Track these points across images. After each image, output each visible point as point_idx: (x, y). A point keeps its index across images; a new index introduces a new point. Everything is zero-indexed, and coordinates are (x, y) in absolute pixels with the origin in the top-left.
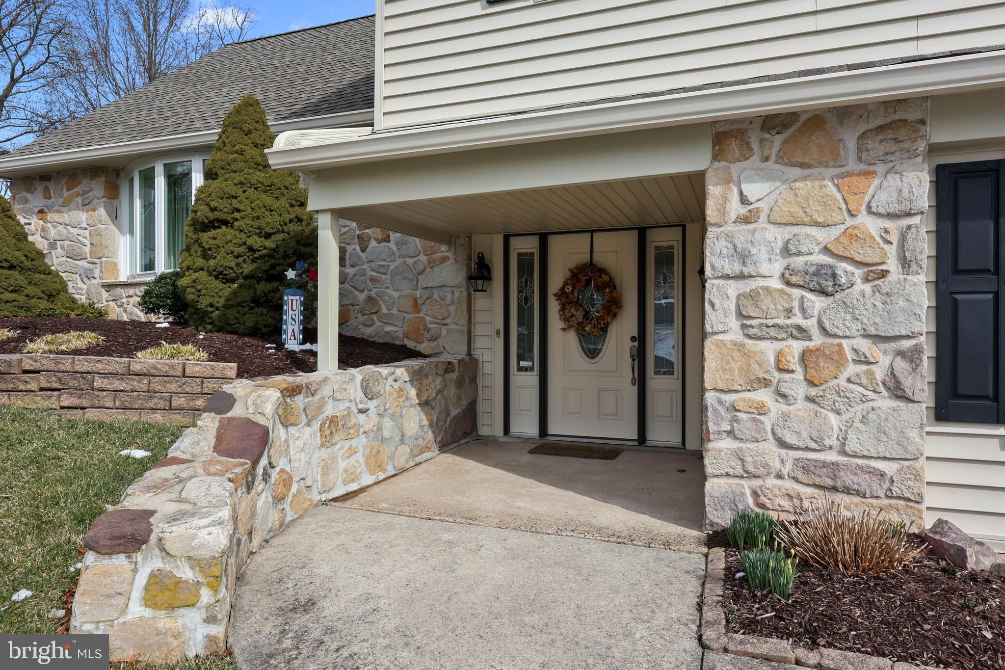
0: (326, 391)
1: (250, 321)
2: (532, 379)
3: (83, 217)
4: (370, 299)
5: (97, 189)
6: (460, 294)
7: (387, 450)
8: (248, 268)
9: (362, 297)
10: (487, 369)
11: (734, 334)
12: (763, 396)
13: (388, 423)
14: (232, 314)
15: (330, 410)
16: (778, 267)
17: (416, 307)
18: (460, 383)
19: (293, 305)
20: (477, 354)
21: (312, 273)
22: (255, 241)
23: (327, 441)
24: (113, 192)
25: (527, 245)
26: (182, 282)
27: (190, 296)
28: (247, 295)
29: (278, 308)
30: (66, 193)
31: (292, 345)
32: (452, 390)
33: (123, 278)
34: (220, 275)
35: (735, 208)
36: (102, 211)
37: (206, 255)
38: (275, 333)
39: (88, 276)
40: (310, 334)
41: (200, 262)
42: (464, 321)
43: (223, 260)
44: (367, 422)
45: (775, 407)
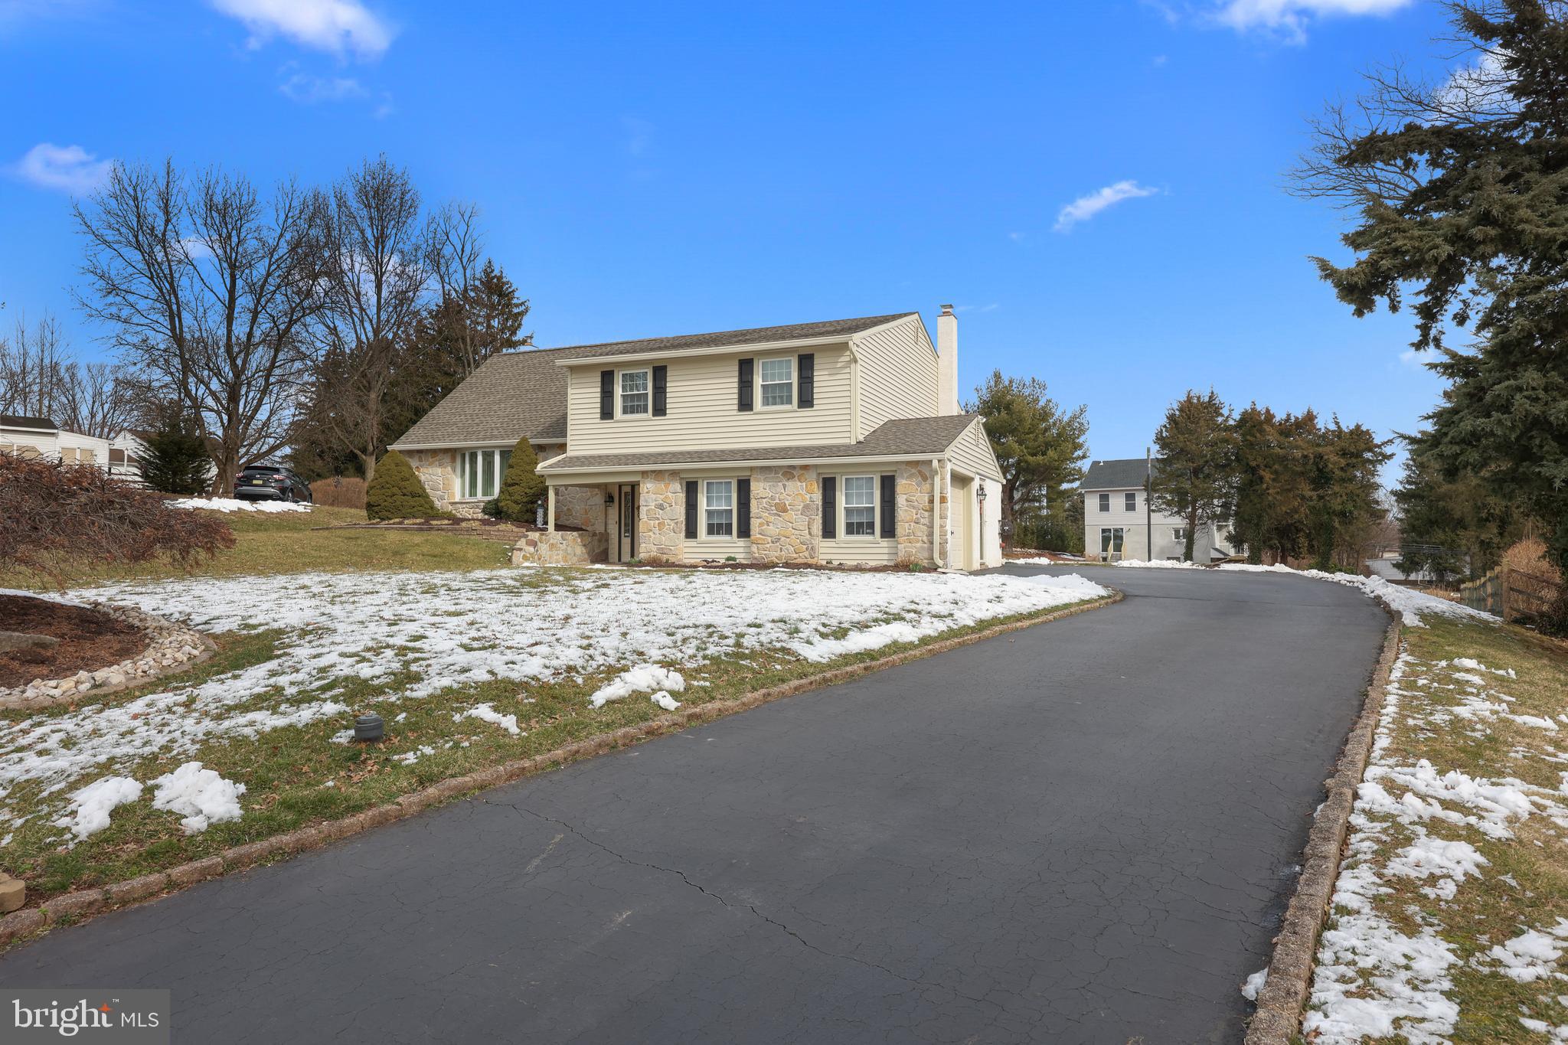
0: (551, 536)
1: (526, 517)
2: (629, 540)
3: (439, 471)
4: (568, 509)
5: (447, 459)
6: (603, 507)
7: (569, 557)
8: (525, 500)
9: (565, 509)
10: (613, 536)
11: (646, 519)
12: (651, 534)
13: (569, 548)
14: (520, 515)
15: (551, 541)
16: (654, 504)
17: (586, 513)
18: (600, 541)
19: (540, 513)
20: (609, 531)
21: (546, 500)
22: (527, 491)
23: (551, 550)
24: (453, 460)
25: (628, 489)
26: (500, 504)
27: (505, 509)
28: (525, 509)
29: (535, 513)
30: (431, 460)
31: (540, 526)
32: (596, 543)
33: (457, 500)
34: (516, 502)
35: (646, 490)
36: (449, 468)
37: (510, 495)
38: (534, 521)
39: (442, 498)
40: (546, 523)
41: (508, 497)
42: (604, 518)
43: (517, 497)
44: (563, 547)
45: (653, 535)
